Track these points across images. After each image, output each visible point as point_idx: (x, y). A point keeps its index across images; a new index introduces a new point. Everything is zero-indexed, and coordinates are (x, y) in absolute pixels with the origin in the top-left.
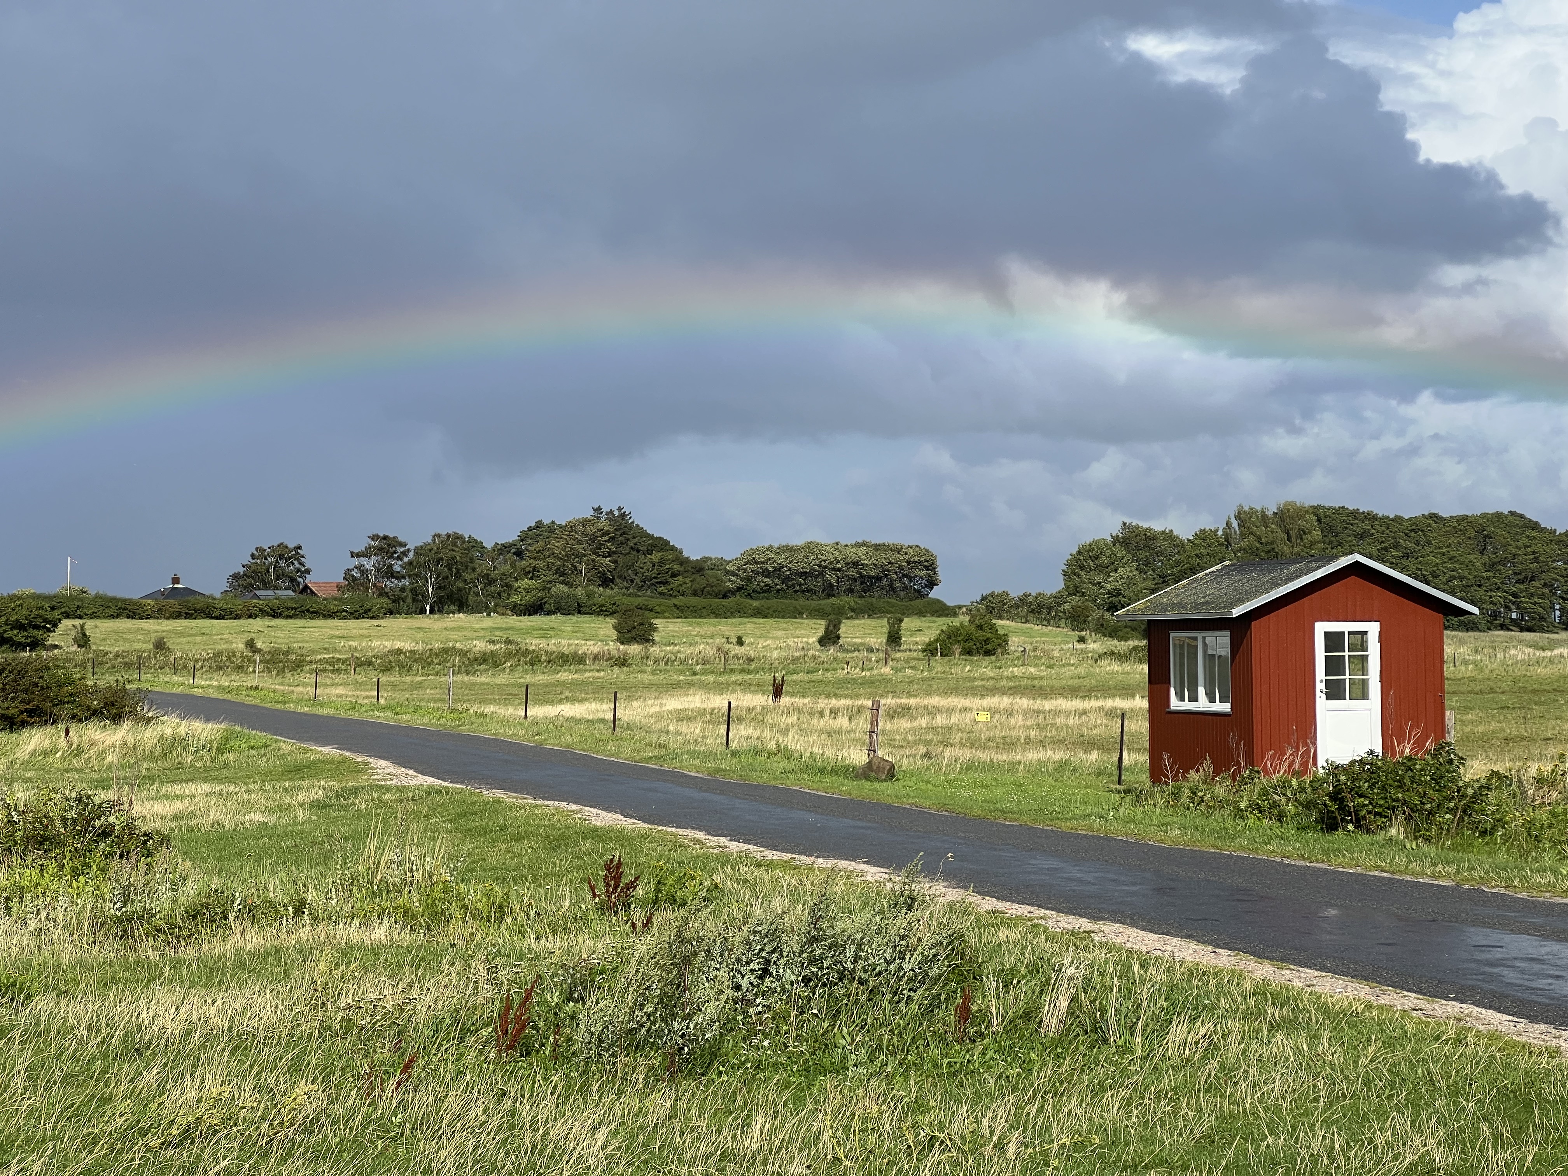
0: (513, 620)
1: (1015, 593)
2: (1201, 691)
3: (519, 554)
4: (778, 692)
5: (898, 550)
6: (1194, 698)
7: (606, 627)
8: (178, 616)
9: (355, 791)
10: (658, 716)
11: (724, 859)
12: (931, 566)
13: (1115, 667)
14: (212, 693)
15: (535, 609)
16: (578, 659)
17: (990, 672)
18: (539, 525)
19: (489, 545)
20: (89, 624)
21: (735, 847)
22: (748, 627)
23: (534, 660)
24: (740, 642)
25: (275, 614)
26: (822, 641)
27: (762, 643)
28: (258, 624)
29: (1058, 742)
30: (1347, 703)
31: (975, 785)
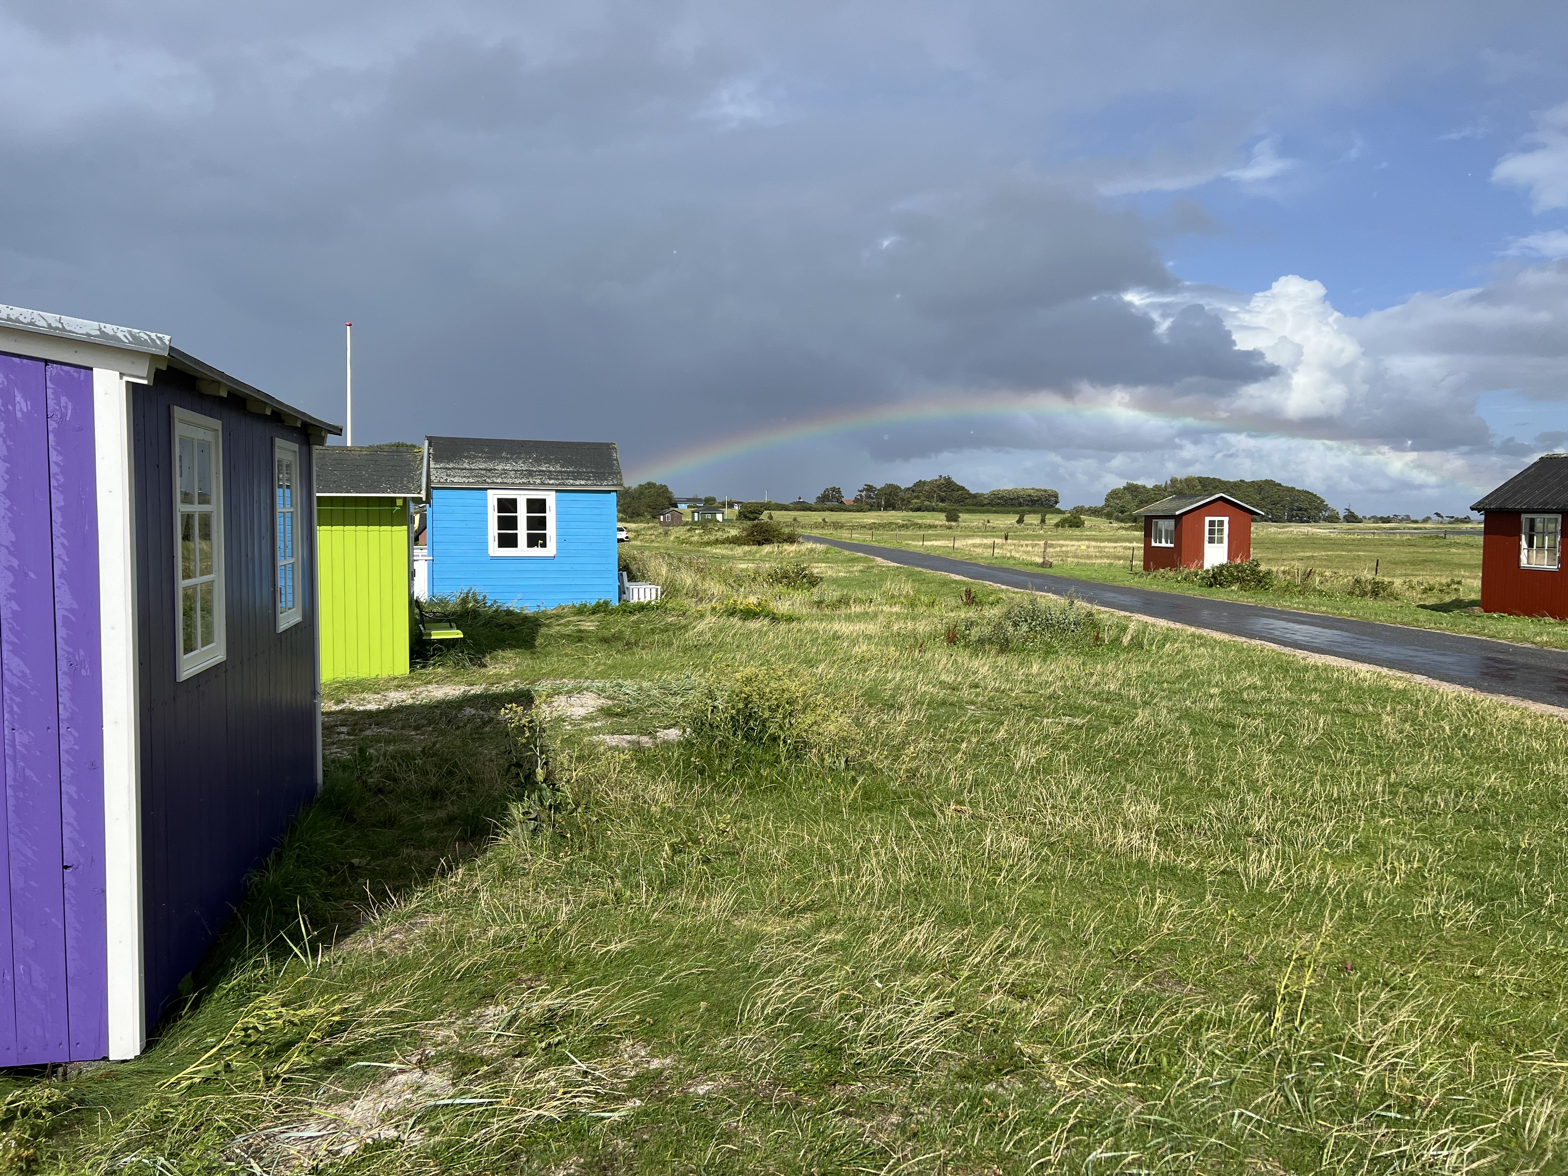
0: (911, 513)
1: (1087, 506)
2: (1163, 540)
3: (913, 491)
4: (1006, 539)
5: (1045, 491)
6: (1160, 542)
7: (943, 516)
8: (800, 510)
9: (873, 567)
10: (967, 546)
11: (1002, 591)
12: (1056, 496)
13: (1124, 532)
14: (818, 535)
15: (918, 510)
16: (935, 527)
17: (1078, 533)
18: (920, 481)
19: (903, 488)
20: (773, 512)
21: (1003, 587)
22: (991, 517)
23: (920, 527)
24: (988, 522)
25: (832, 510)
26: (1018, 522)
27: (996, 522)
28: (827, 513)
29: (1108, 558)
30: (1216, 545)
31: (1080, 570)
